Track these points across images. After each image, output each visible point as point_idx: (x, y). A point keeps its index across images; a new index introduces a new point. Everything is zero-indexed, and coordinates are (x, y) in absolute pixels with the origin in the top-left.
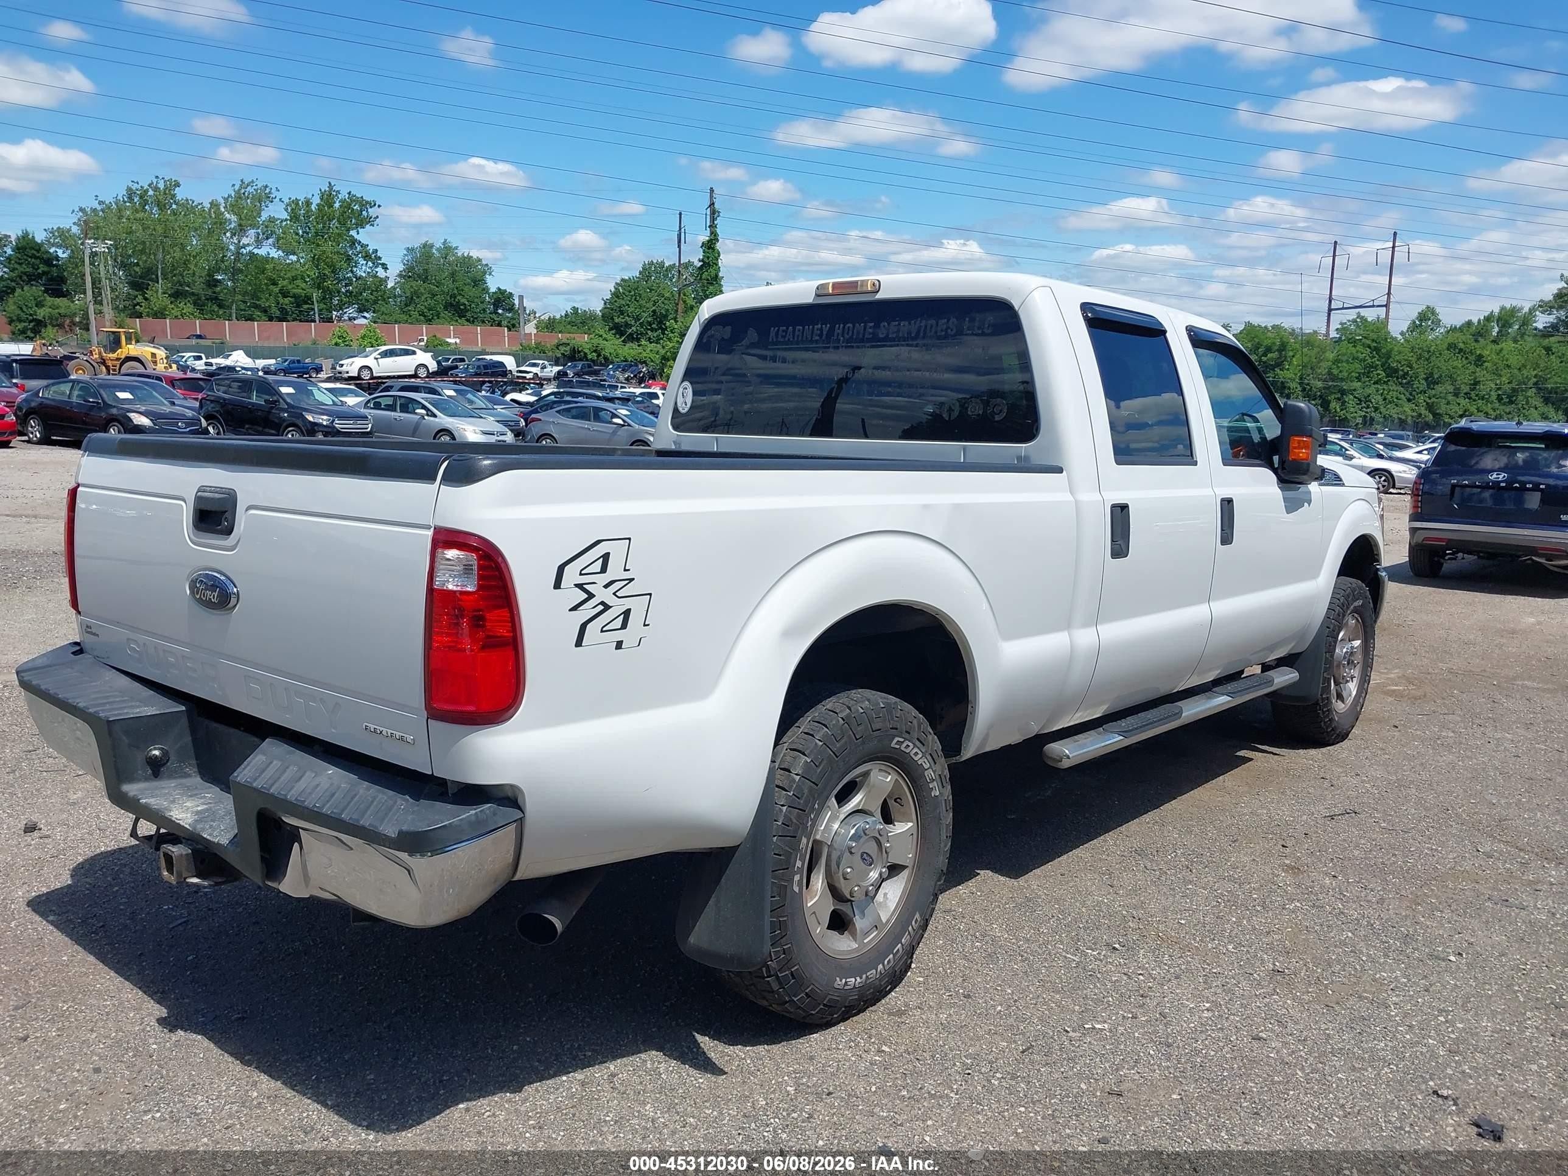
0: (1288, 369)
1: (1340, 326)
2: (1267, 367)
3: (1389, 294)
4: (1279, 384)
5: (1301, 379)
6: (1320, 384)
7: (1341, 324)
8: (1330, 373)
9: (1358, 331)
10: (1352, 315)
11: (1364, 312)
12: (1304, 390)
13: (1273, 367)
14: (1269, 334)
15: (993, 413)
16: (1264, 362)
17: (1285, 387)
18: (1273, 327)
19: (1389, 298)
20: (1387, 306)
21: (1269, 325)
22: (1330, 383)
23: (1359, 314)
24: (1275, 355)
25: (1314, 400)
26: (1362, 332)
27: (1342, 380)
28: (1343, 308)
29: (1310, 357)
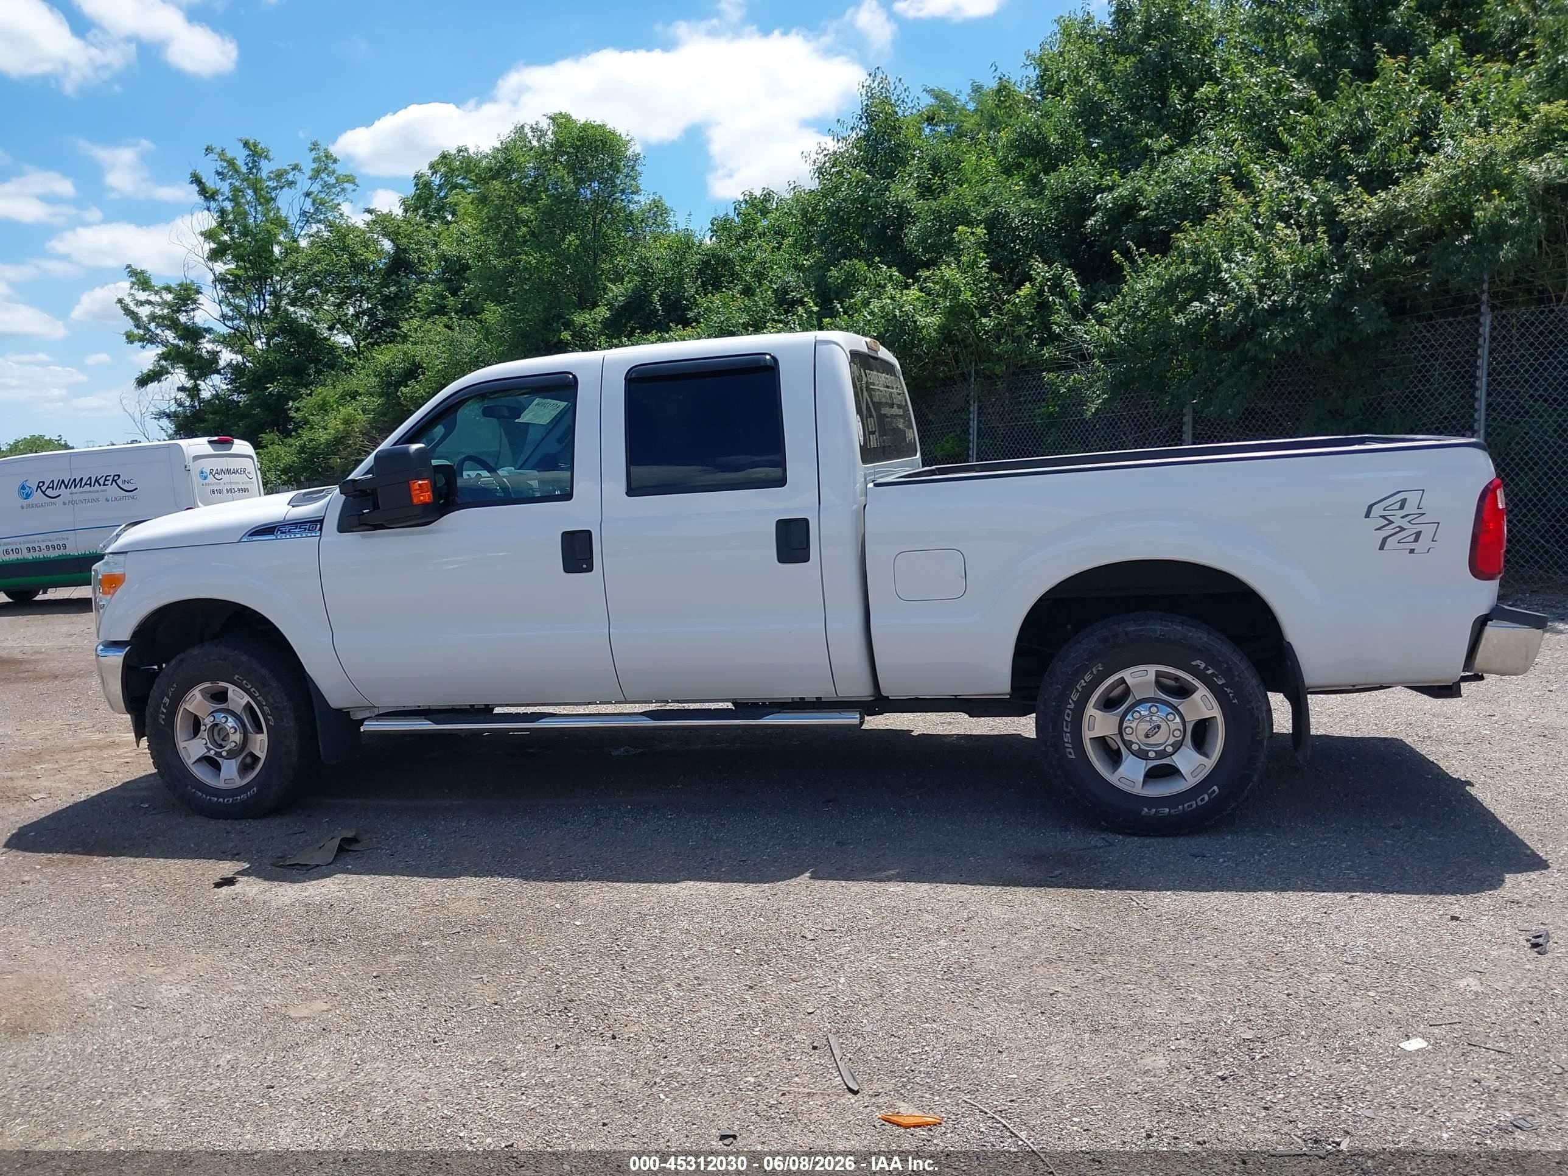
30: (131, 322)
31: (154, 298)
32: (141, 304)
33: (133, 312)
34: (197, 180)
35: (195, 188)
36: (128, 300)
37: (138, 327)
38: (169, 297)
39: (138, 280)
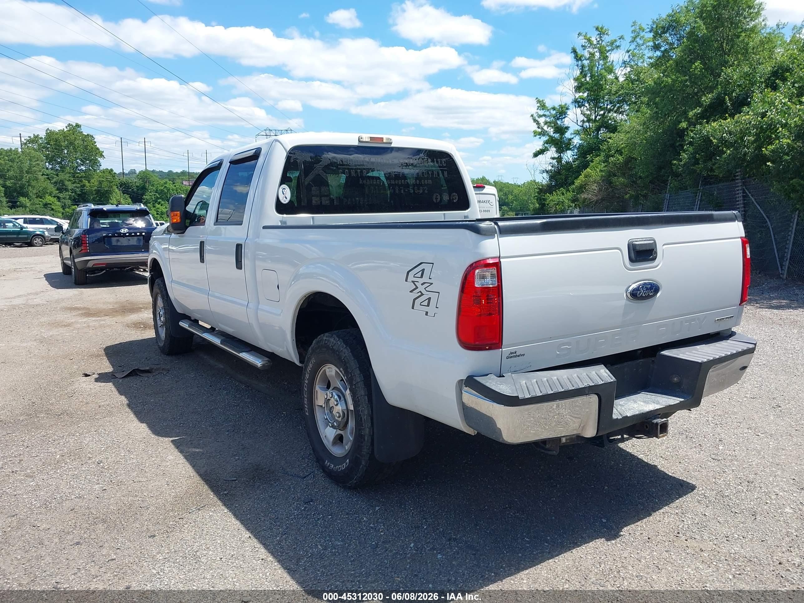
15: (453, 199)
30: (536, 126)
31: (547, 113)
32: (540, 116)
33: (537, 121)
34: (574, 51)
35: (573, 55)
36: (535, 115)
37: (539, 128)
38: (554, 112)
39: (541, 105)
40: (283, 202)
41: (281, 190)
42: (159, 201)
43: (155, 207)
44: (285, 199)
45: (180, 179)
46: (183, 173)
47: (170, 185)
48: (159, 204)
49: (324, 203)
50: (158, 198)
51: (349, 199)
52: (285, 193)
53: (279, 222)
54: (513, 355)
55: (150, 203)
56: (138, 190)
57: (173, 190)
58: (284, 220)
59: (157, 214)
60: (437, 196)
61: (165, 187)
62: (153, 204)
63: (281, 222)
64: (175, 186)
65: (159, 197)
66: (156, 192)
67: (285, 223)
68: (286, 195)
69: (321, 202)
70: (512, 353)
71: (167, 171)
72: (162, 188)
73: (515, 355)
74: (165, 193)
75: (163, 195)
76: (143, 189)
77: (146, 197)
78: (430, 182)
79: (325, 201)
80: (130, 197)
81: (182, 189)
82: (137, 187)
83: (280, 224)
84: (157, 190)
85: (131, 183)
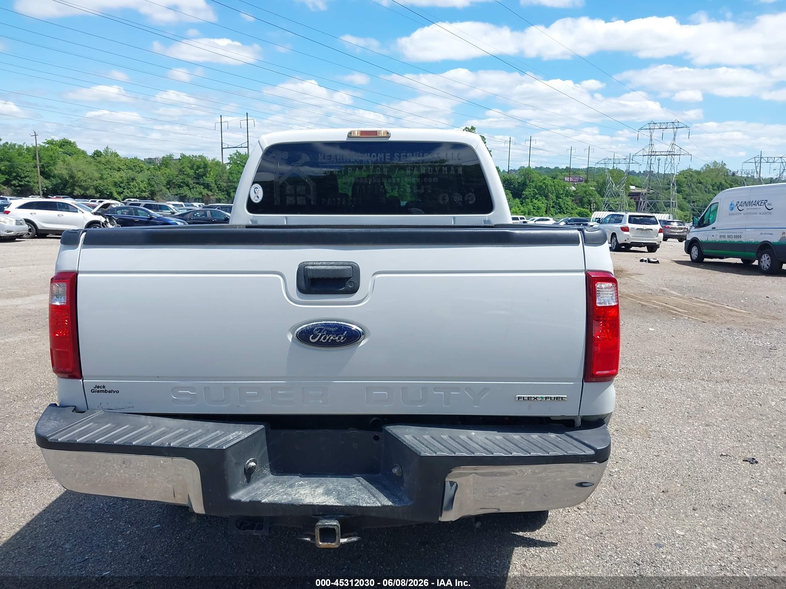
0: (209, 177)
1: (230, 157)
2: (199, 176)
3: (248, 142)
4: (206, 185)
5: (215, 182)
6: (225, 184)
7: (230, 155)
8: (229, 179)
9: (238, 159)
10: (234, 151)
11: (239, 150)
12: (218, 187)
13: (202, 176)
14: (198, 160)
15: (468, 200)
16: (198, 174)
17: (209, 186)
18: (199, 156)
19: (248, 143)
20: (248, 147)
21: (198, 155)
22: (229, 184)
23: (237, 151)
24: (202, 170)
25: (223, 192)
26: (239, 160)
27: (234, 182)
28: (228, 148)
29: (219, 171)
40: (254, 201)
41: (253, 189)
42: (537, 196)
43: (532, 202)
44: (256, 198)
45: (562, 175)
46: (568, 169)
47: (549, 181)
48: (536, 200)
49: (299, 203)
50: (536, 194)
51: (329, 199)
52: (256, 192)
53: (250, 221)
54: (100, 389)
55: (528, 198)
56: (519, 186)
57: (551, 186)
58: (254, 220)
59: (534, 209)
60: (444, 196)
61: (544, 183)
62: (531, 199)
63: (252, 221)
64: (554, 182)
65: (537, 192)
66: (535, 188)
67: (256, 222)
68: (258, 195)
69: (296, 202)
70: (98, 387)
71: (553, 168)
72: (541, 184)
73: (104, 389)
74: (543, 189)
75: (541, 191)
76: (524, 185)
77: (526, 192)
78: (436, 180)
79: (301, 201)
80: (511, 193)
81: (560, 185)
82: (519, 183)
83: (250, 223)
84: (536, 186)
85: (513, 179)
